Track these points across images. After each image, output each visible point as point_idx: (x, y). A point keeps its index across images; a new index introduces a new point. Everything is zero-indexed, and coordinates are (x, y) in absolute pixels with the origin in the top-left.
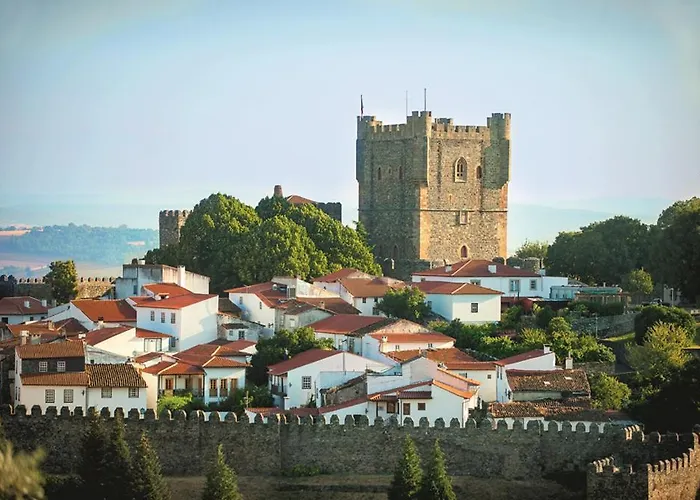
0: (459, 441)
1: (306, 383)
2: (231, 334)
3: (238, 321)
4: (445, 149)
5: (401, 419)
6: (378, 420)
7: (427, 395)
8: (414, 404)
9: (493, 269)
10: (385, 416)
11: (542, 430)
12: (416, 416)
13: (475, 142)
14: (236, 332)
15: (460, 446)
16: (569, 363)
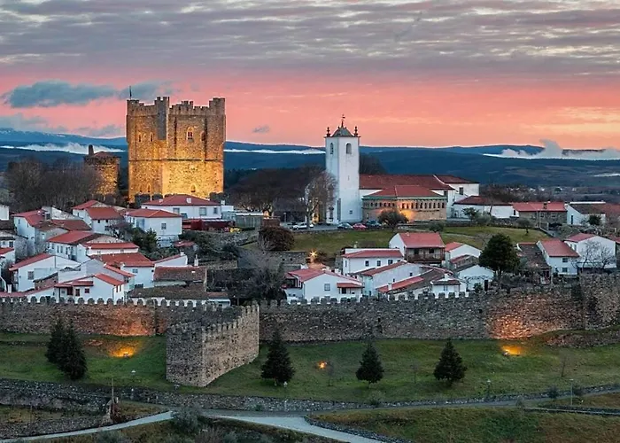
0: (103, 313)
1: (31, 276)
2: (4, 243)
3: (10, 235)
4: (179, 122)
5: (76, 299)
6: (62, 300)
7: (91, 284)
8: (82, 291)
9: (189, 201)
10: (66, 297)
11: (156, 306)
12: (86, 298)
13: (201, 116)
14: (8, 242)
15: (103, 316)
16: (196, 263)
